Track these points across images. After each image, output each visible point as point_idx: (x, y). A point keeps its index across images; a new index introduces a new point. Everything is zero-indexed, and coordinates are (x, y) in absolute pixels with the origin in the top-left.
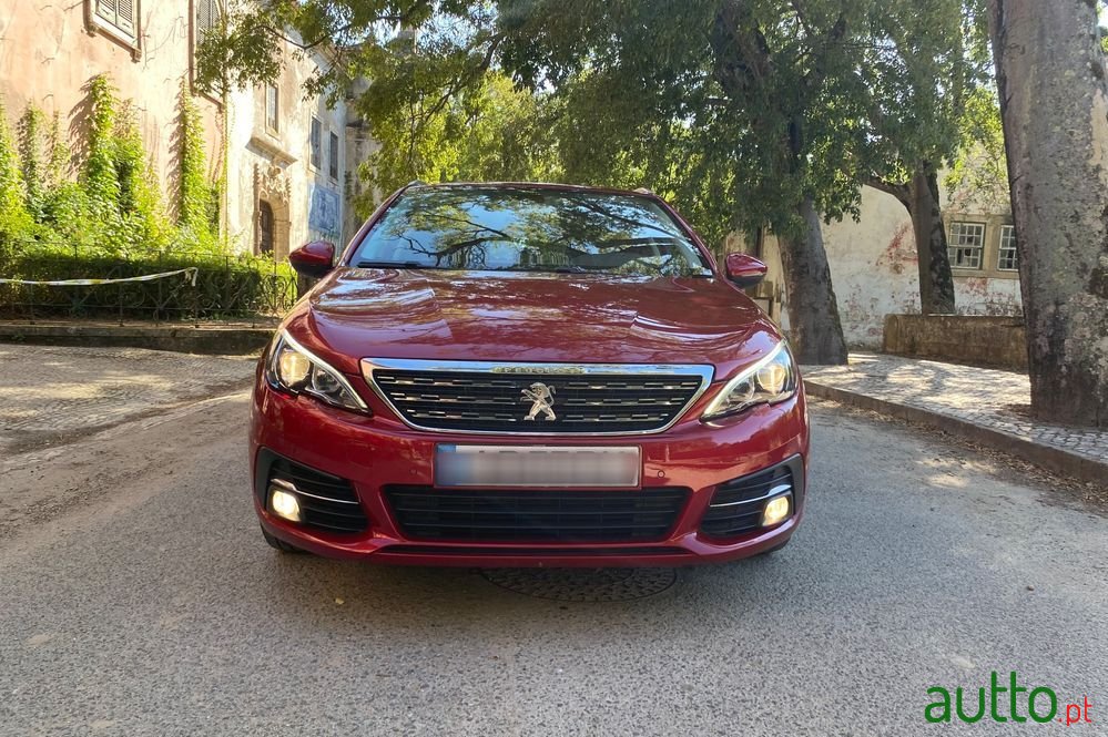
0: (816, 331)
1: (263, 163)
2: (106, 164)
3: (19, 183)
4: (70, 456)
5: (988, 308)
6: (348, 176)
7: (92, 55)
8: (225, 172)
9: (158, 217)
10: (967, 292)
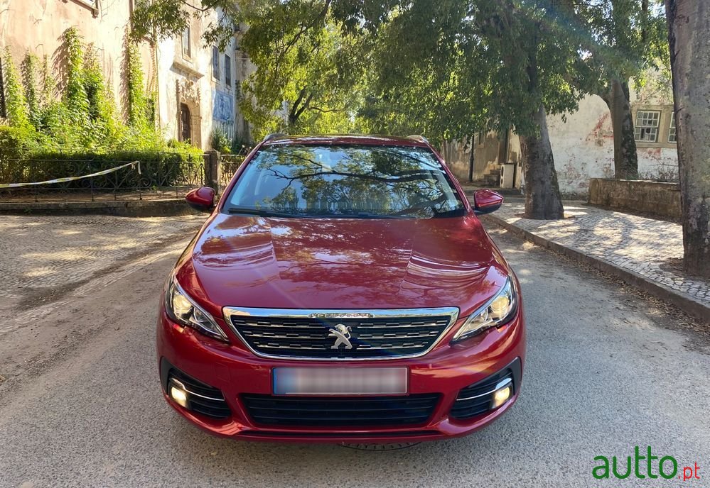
0: (543, 196)
1: (182, 79)
2: (80, 87)
3: (24, 105)
4: (56, 314)
5: (660, 173)
6: (237, 83)
7: (66, 15)
8: (157, 86)
9: (115, 120)
10: (647, 158)
